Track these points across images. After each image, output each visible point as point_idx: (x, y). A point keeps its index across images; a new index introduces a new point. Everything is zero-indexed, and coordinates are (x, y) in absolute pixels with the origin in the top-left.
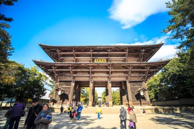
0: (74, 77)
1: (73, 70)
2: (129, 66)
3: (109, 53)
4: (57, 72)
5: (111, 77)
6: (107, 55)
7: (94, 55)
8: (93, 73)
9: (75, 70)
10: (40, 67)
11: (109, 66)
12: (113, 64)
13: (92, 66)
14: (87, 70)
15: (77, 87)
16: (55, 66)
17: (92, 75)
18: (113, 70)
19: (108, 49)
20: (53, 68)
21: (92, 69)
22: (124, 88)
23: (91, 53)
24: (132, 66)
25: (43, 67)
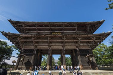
0: (36, 46)
1: (35, 40)
2: (79, 37)
3: (63, 28)
4: (22, 42)
5: (65, 46)
6: (61, 30)
8: (51, 42)
9: (37, 40)
10: (7, 37)
11: (63, 37)
12: (66, 35)
13: (50, 37)
14: (46, 40)
15: (39, 54)
16: (20, 37)
17: (50, 44)
18: (66, 40)
19: (62, 25)
20: (18, 38)
21: (50, 39)
23: (50, 28)
24: (81, 37)
25: (10, 38)
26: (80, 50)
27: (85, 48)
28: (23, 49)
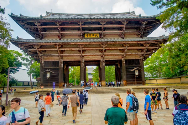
0: (62, 57)
1: (61, 49)
2: (126, 44)
3: (103, 26)
4: (41, 52)
5: (105, 55)
7: (84, 29)
8: (84, 51)
11: (103, 45)
12: (107, 42)
13: (82, 45)
15: (66, 67)
16: (38, 45)
17: (83, 54)
18: (106, 49)
19: (102, 21)
20: (36, 47)
21: (82, 48)
22: (119, 66)
23: (81, 27)
24: (128, 44)
25: (23, 47)
26: (126, 61)
27: (134, 58)
28: (43, 61)
